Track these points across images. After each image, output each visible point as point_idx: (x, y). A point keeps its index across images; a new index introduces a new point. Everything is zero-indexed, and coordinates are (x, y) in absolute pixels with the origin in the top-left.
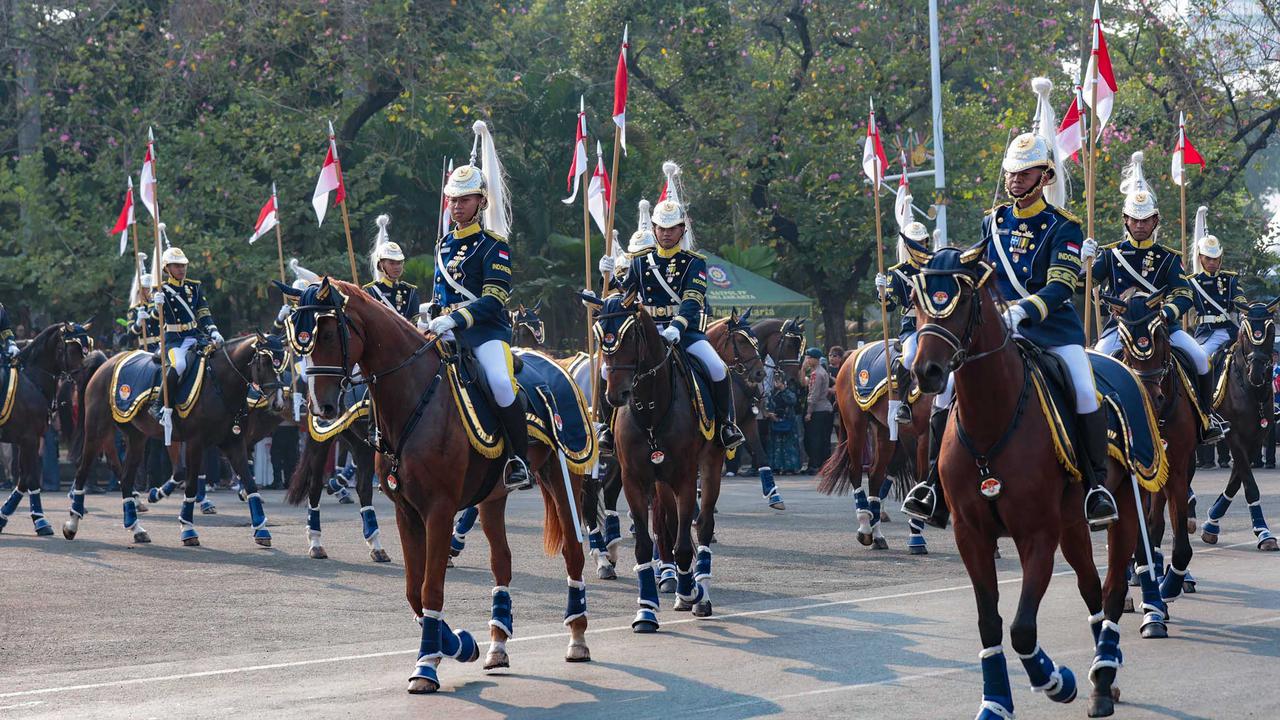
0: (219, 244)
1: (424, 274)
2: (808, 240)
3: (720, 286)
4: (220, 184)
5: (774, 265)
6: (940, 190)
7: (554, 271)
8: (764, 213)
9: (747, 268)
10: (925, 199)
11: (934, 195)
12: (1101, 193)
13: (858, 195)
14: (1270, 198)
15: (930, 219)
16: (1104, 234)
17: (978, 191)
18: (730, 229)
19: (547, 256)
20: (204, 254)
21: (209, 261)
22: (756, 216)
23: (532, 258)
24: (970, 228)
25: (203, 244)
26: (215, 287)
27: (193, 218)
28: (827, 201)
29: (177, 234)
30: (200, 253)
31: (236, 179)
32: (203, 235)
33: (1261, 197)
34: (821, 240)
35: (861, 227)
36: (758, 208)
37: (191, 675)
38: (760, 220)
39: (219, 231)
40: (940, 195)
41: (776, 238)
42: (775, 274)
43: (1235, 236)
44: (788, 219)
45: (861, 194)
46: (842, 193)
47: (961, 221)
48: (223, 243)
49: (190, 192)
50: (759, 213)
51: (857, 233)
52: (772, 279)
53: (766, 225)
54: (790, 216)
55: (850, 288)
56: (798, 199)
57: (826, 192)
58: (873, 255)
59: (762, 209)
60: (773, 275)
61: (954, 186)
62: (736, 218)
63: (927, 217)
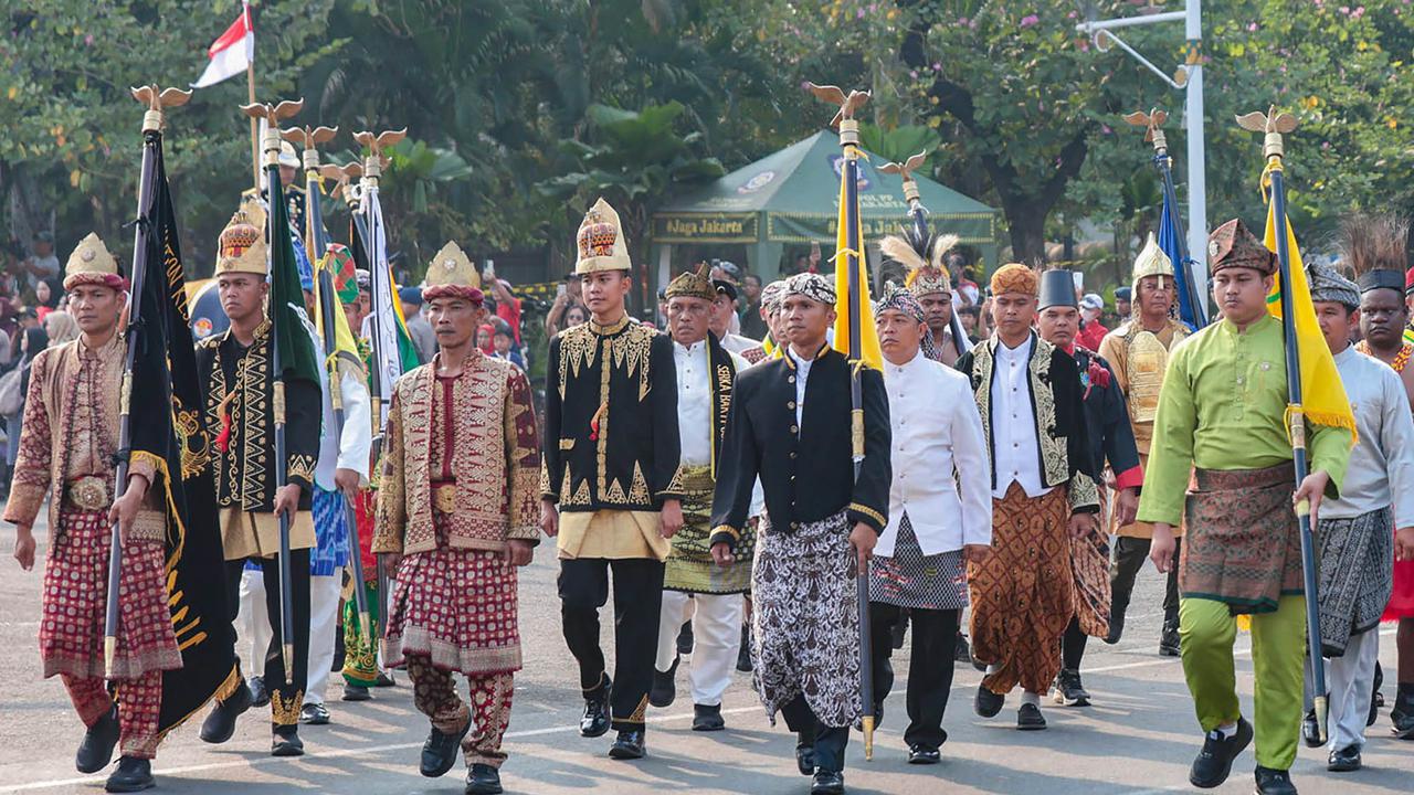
0: (77, 116)
2: (989, 118)
4: (79, 23)
5: (936, 155)
6: (1193, 42)
7: (598, 162)
8: (921, 75)
10: (1171, 56)
11: (1183, 50)
13: (1067, 49)
15: (1177, 86)
17: (1251, 45)
19: (585, 138)
20: (53, 132)
21: (61, 142)
22: (909, 81)
23: (562, 142)
24: (1240, 100)
25: (51, 116)
26: (70, 184)
27: (36, 75)
28: (1019, 57)
29: (13, 101)
30: (48, 129)
31: (105, 16)
32: (52, 103)
34: (1009, 119)
35: (1071, 98)
36: (912, 68)
37: (30, 786)
38: (914, 86)
39: (77, 96)
40: (1194, 50)
41: (939, 114)
42: (937, 170)
44: (958, 83)
45: (1072, 48)
46: (1042, 46)
47: (1224, 91)
48: (82, 115)
49: (31, 36)
50: (914, 74)
51: (1064, 108)
52: (933, 177)
53: (923, 94)
54: (962, 81)
55: (1052, 192)
56: (974, 54)
57: (1018, 44)
58: (1089, 142)
59: (918, 69)
60: (933, 172)
61: (1215, 37)
62: (878, 83)
63: (1174, 84)
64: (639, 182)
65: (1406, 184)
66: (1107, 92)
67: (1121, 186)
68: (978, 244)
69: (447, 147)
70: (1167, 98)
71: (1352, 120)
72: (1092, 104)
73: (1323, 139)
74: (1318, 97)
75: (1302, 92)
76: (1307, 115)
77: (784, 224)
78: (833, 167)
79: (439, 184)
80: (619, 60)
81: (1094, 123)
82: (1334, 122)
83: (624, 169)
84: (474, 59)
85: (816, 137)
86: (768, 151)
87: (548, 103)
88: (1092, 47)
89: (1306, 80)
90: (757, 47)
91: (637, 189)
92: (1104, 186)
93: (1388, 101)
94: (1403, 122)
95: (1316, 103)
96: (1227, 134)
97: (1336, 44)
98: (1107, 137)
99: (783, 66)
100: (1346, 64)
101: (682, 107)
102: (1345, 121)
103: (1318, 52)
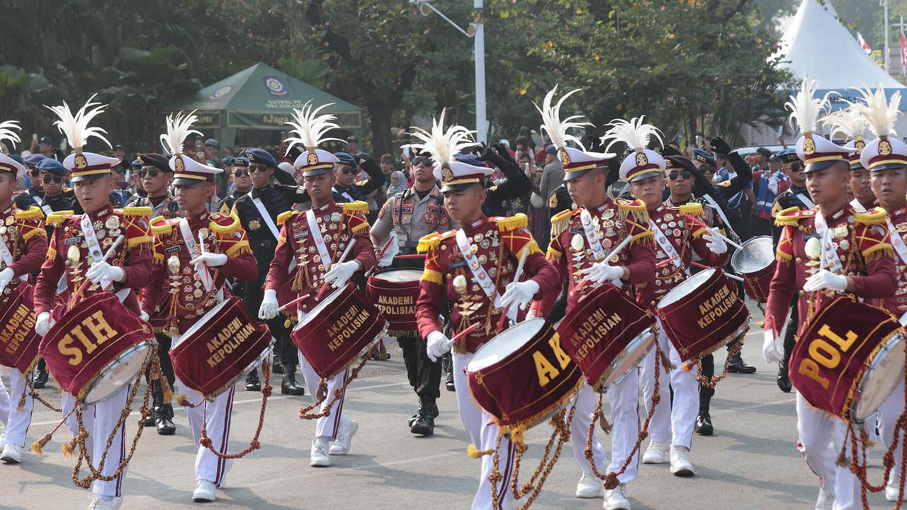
1: (6, 83)
2: (359, 54)
3: (277, 96)
5: (327, 77)
6: (479, 10)
7: (126, 81)
8: (318, 29)
9: (303, 80)
10: (466, 18)
11: (473, 14)
12: (626, 13)
13: (403, 14)
14: (781, 20)
15: (469, 36)
16: (627, 52)
17: (513, 11)
18: (288, 43)
19: (120, 67)
22: (311, 32)
23: (106, 69)
24: (506, 44)
28: (376, 18)
33: (773, 19)
34: (370, 55)
35: (407, 42)
36: (313, 24)
38: (314, 36)
40: (479, 14)
41: (328, 52)
42: (328, 86)
43: (746, 54)
44: (341, 35)
45: (407, 13)
46: (390, 12)
47: (497, 38)
50: (313, 29)
51: (402, 48)
52: (325, 90)
53: (320, 40)
54: (342, 33)
55: (396, 98)
56: (349, 17)
57: (375, 11)
58: (417, 68)
59: (316, 26)
60: (326, 86)
61: (492, 7)
62: (293, 34)
63: (467, 34)
64: (151, 93)
65: (604, 93)
66: (428, 39)
67: (436, 94)
68: (351, 129)
69: (38, 72)
70: (463, 42)
71: (573, 55)
72: (419, 46)
73: (557, 66)
74: (552, 41)
75: (543, 38)
76: (547, 52)
77: (237, 118)
78: (266, 84)
79: (33, 94)
80: (140, 21)
81: (420, 59)
82: (562, 57)
83: (143, 85)
84: (54, 20)
85: (256, 66)
86: (227, 74)
87: (97, 46)
88: (419, 13)
89: (545, 31)
90: (222, 13)
91: (150, 97)
92: (426, 94)
93: (594, 45)
94: (603, 57)
95: (551, 45)
96: (499, 64)
97: (564, 11)
98: (427, 66)
99: (237, 24)
100: (570, 23)
101: (176, 49)
102: (569, 56)
103: (553, 15)
